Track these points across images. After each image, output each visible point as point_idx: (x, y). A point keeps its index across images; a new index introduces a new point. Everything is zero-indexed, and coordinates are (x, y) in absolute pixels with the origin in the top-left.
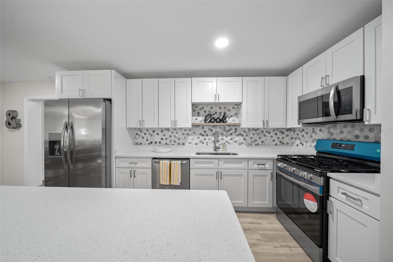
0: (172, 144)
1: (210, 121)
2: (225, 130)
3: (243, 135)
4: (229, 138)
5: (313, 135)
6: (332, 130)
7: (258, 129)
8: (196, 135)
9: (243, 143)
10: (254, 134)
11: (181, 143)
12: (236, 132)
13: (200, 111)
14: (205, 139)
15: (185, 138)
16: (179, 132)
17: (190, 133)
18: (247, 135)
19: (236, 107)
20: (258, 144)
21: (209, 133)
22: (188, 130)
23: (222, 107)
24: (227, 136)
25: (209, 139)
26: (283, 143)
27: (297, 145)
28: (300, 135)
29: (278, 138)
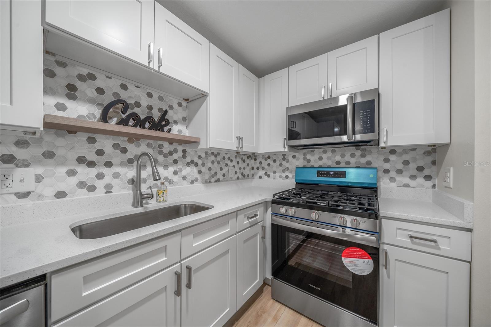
1: (123, 122)
2: (160, 153)
3: (196, 165)
4: (171, 169)
5: (284, 163)
6: (308, 157)
7: (219, 154)
9: (196, 180)
10: (213, 162)
13: (79, 84)
14: (100, 177)
17: (21, 154)
18: (203, 165)
19: (184, 104)
20: (218, 181)
21: (117, 157)
23: (155, 95)
24: (166, 167)
25: (116, 176)
26: (244, 176)
27: (260, 177)
28: (265, 164)
29: (240, 168)
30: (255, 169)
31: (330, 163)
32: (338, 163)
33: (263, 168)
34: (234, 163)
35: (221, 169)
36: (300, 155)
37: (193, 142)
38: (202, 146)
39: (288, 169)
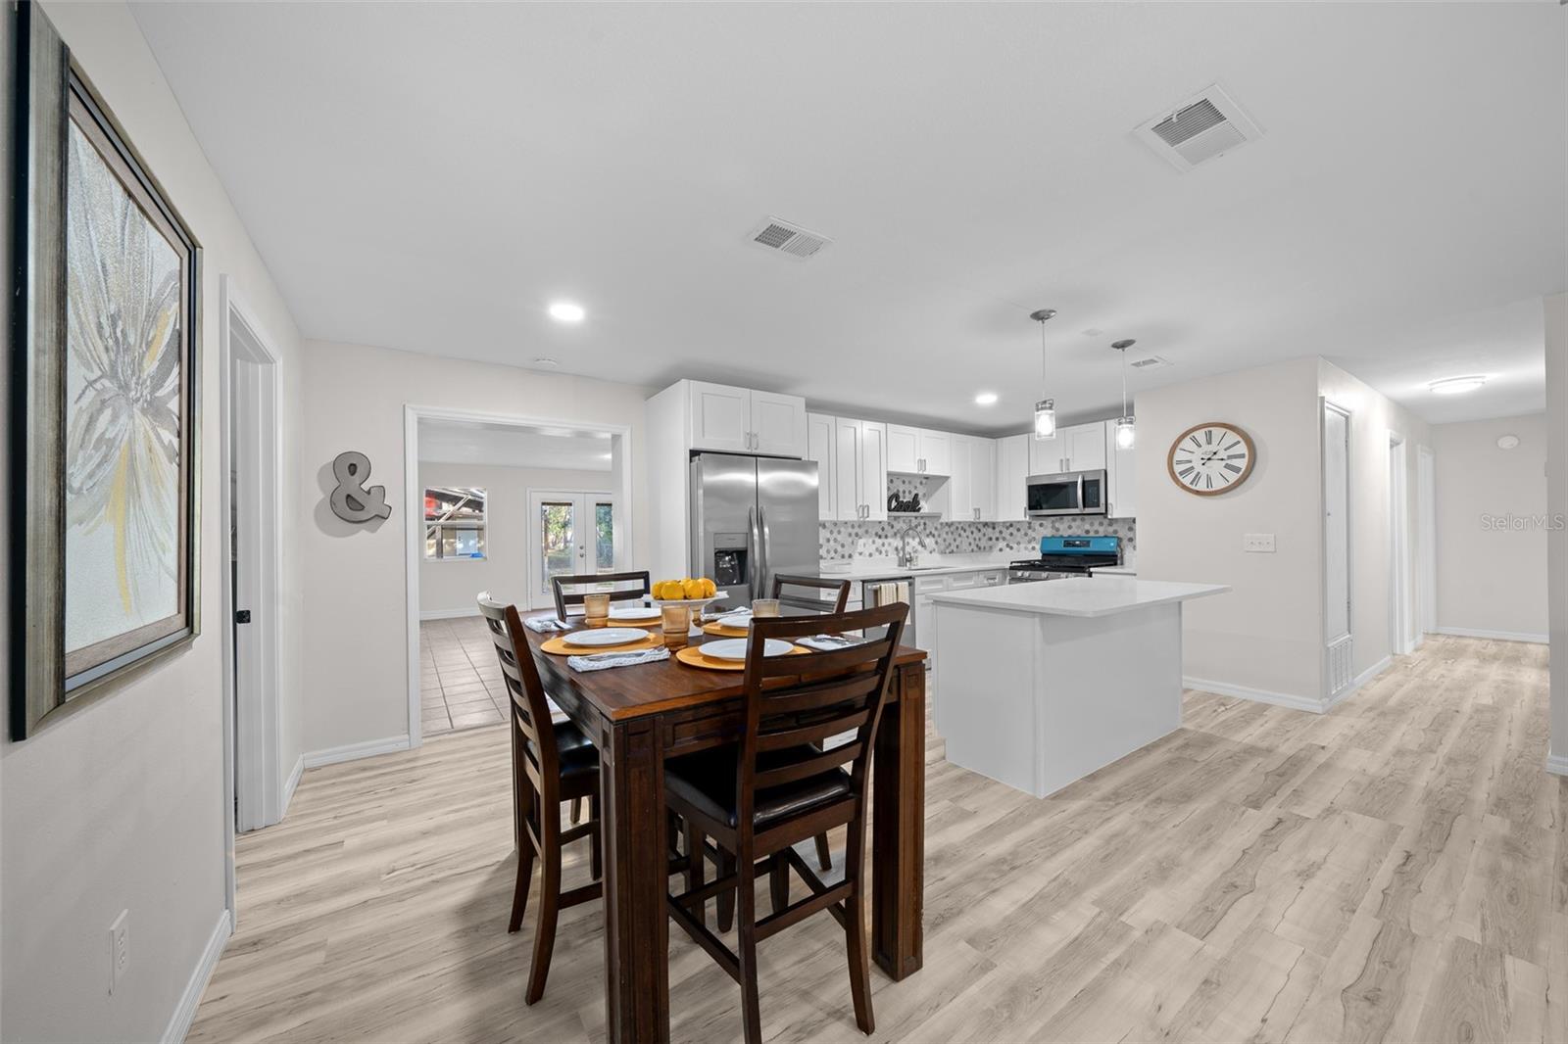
0: (832, 558)
3: (934, 536)
5: (1030, 532)
7: (952, 524)
8: (871, 537)
9: (933, 549)
10: (947, 533)
11: (847, 555)
12: (925, 529)
14: (883, 545)
15: (853, 543)
16: (842, 529)
17: (861, 531)
18: (939, 536)
19: (924, 481)
20: (952, 552)
22: (856, 525)
25: (890, 544)
26: (980, 548)
27: (1001, 550)
28: (1006, 533)
29: (975, 539)
30: (994, 540)
31: (1080, 532)
32: (1087, 532)
33: (1004, 539)
34: (968, 533)
35: (955, 540)
36: (1047, 523)
37: (936, 517)
38: (941, 520)
39: (1034, 539)
